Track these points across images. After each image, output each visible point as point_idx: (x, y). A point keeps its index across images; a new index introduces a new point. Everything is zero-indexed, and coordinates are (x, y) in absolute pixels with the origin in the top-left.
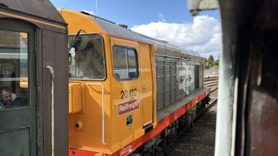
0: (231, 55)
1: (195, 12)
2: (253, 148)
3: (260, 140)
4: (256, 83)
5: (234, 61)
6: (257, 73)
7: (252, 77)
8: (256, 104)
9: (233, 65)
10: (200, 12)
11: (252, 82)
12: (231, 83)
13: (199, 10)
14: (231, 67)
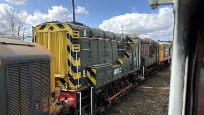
0: (183, 39)
2: (199, 109)
10: (158, 6)
11: (199, 59)
12: (183, 60)
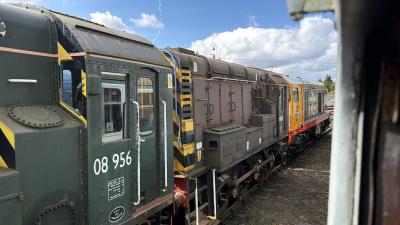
1: (298, 16)
2: (385, 214)
3: (396, 202)
4: (391, 119)
5: (358, 87)
6: (391, 105)
7: (384, 111)
8: (390, 150)
9: (356, 92)
11: (385, 118)
12: (353, 120)
13: (303, 13)
14: (353, 95)
